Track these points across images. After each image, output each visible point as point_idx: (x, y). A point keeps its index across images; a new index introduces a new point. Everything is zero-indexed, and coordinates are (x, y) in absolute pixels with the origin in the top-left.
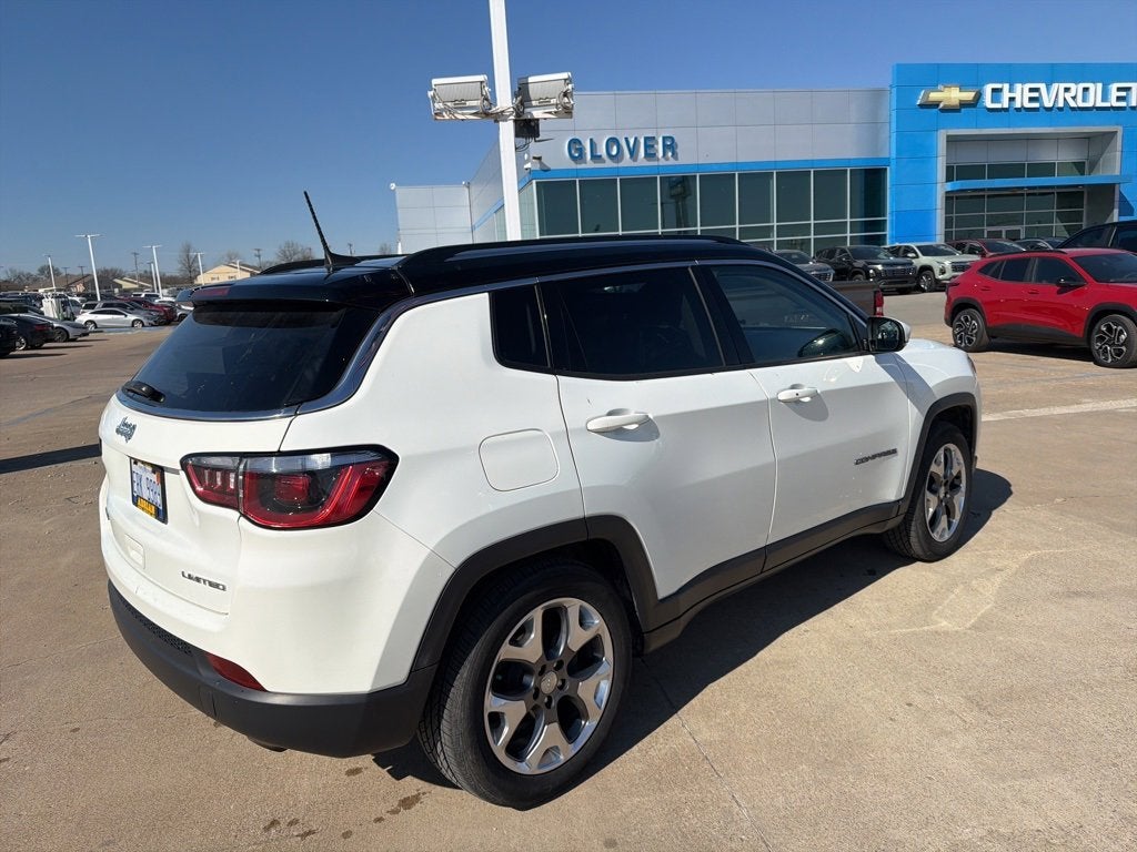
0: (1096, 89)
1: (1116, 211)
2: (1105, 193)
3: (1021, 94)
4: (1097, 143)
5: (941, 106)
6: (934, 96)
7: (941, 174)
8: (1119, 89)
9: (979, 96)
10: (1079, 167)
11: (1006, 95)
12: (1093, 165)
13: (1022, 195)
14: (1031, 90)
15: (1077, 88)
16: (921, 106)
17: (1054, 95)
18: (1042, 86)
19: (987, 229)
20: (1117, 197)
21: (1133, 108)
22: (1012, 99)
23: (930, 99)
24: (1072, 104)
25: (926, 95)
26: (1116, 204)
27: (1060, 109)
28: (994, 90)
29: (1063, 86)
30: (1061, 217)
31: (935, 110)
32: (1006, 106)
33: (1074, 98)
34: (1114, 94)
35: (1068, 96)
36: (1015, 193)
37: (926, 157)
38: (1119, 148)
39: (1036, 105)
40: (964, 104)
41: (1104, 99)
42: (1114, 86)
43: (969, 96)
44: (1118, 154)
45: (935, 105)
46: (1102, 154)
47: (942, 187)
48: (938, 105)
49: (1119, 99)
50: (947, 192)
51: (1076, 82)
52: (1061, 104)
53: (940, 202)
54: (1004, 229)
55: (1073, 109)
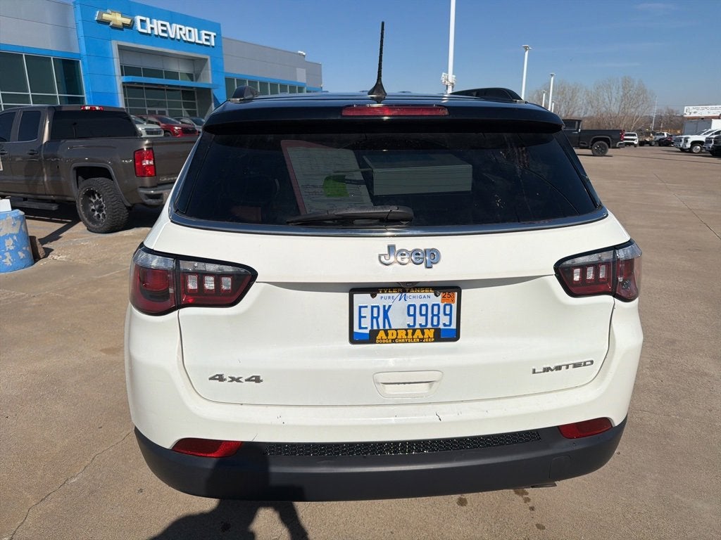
0: (195, 31)
1: (213, 104)
2: (205, 93)
3: (156, 26)
4: (198, 63)
5: (111, 24)
6: (106, 16)
7: (117, 71)
8: (206, 35)
9: (133, 22)
10: (190, 76)
11: (149, 26)
12: (198, 77)
13: (164, 90)
14: (162, 25)
15: (186, 29)
16: (98, 21)
17: (175, 31)
18: (167, 24)
19: (148, 109)
20: (212, 97)
21: (213, 47)
22: (152, 29)
23: (104, 18)
24: (185, 39)
25: (100, 15)
26: (213, 100)
27: (179, 40)
28: (142, 21)
29: (179, 26)
30: (186, 105)
31: (107, 27)
32: (150, 32)
33: (185, 35)
34: (204, 37)
35: (182, 33)
36: (159, 88)
37: (106, 58)
38: (210, 68)
39: (165, 35)
40: (125, 25)
41: (200, 39)
42: (203, 32)
43: (127, 21)
44: (210, 72)
45: (107, 23)
46: (201, 71)
47: (119, 80)
48: (109, 23)
49: (206, 40)
50: (123, 83)
51: (185, 26)
52: (179, 38)
53: (119, 89)
54: (157, 109)
55: (185, 41)
